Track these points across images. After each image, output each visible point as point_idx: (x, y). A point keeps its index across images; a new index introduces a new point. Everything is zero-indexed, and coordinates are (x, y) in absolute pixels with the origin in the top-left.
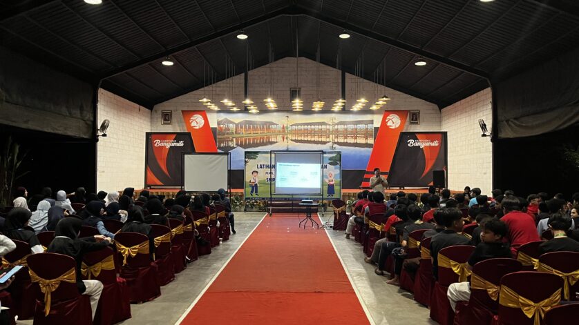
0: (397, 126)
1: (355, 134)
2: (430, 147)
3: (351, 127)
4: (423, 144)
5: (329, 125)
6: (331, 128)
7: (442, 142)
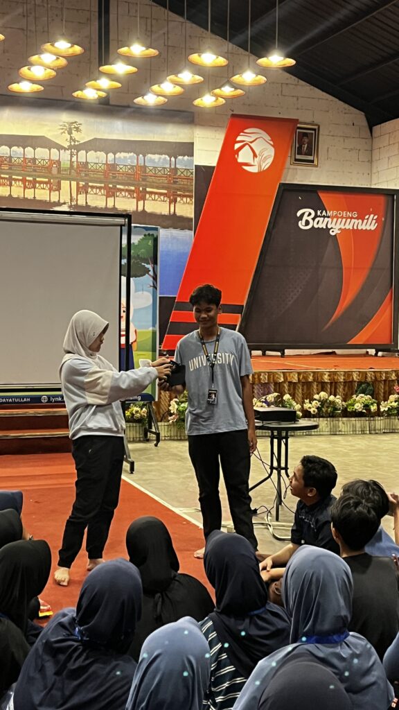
0: (266, 165)
1: (139, 182)
2: (356, 232)
3: (126, 159)
4: (336, 223)
5: (59, 148)
6: (65, 157)
7: (386, 219)
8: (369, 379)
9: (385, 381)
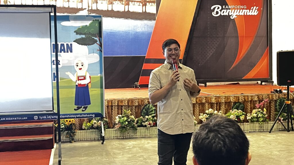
2: (246, 17)
7: (263, 8)
8: (240, 101)
9: (251, 101)
